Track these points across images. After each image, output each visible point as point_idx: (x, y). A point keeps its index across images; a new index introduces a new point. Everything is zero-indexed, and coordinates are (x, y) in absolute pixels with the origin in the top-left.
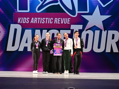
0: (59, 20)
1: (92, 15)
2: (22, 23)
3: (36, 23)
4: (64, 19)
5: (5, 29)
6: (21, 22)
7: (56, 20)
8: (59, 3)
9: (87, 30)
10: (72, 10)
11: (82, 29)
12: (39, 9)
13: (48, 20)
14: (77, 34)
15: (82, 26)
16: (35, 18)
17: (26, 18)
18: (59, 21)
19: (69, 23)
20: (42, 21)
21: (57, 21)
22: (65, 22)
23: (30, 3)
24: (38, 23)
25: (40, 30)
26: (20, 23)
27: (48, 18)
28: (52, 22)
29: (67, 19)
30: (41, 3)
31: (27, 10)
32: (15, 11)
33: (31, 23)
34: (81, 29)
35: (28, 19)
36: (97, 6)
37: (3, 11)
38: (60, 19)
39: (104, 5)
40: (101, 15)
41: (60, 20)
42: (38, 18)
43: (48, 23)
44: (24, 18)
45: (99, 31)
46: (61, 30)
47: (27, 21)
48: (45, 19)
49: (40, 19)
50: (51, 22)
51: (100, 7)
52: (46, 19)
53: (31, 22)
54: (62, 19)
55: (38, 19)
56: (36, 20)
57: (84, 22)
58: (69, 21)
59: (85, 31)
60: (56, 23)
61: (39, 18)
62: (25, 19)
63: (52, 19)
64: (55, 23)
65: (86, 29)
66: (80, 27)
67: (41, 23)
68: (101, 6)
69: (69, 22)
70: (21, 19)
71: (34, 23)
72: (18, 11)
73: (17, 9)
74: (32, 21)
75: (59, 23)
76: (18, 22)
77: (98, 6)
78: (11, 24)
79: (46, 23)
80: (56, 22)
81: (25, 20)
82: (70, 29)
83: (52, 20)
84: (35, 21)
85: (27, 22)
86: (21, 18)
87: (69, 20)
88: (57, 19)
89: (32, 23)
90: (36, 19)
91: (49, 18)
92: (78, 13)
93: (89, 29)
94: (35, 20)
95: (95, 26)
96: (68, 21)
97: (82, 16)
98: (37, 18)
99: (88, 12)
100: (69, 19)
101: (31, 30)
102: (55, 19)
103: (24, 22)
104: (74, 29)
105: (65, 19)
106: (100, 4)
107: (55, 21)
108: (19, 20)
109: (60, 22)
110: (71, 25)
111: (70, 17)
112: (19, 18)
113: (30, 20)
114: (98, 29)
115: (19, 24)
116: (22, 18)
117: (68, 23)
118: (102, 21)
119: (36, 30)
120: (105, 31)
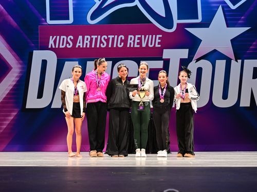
1: (208, 27)
2: (57, 47)
3: (88, 46)
4: (147, 36)
5: (21, 62)
6: (55, 45)
7: (131, 40)
8: (137, 3)
9: (198, 60)
10: (164, 16)
13: (113, 39)
16: (86, 37)
17: (65, 37)
18: (137, 41)
19: (160, 46)
20: (101, 42)
21: (134, 41)
22: (151, 44)
23: (73, 4)
24: (93, 46)
26: (54, 47)
27: (113, 36)
28: (122, 44)
29: (154, 36)
31: (68, 19)
32: (43, 21)
33: (77, 47)
34: (186, 57)
35: (70, 38)
36: (218, 7)
37: (16, 22)
38: (140, 36)
39: (234, 5)
41: (139, 39)
42: (92, 37)
43: (115, 46)
44: (62, 37)
45: (224, 61)
47: (67, 42)
48: (106, 38)
49: (96, 39)
50: (120, 44)
51: (226, 10)
52: (109, 39)
53: (78, 44)
54: (143, 36)
55: (92, 39)
56: (87, 40)
57: (192, 43)
58: (160, 41)
59: (194, 61)
60: (132, 46)
61: (94, 37)
62: (64, 39)
63: (123, 38)
64: (128, 46)
65: (196, 57)
66: (184, 53)
67: (98, 46)
68: (228, 7)
69: (159, 43)
71: (83, 48)
72: (49, 22)
73: (45, 17)
74: (80, 43)
75: (139, 46)
76: (50, 47)
77: (220, 7)
78: (34, 51)
79: (110, 46)
80: (130, 43)
81: (65, 42)
82: (160, 59)
83: (122, 41)
84: (87, 44)
85: (68, 45)
86: (55, 37)
87: (159, 38)
88: (133, 37)
89: (79, 46)
90: (87, 39)
91: (116, 36)
92: (178, 24)
94: (85, 42)
95: (215, 51)
96: (158, 41)
97: (189, 29)
98: (89, 37)
99: (199, 20)
100: (158, 36)
101: (77, 62)
102: (130, 36)
103: (61, 46)
104: (169, 59)
105: (150, 36)
106: (225, 3)
107: (129, 41)
108: (51, 42)
109: (140, 43)
110: (164, 50)
111: (160, 32)
112: (51, 37)
113: (75, 41)
114: (222, 56)
115: (52, 49)
116: (58, 37)
117: (157, 46)
118: (231, 40)
119: (88, 62)
120: (238, 60)
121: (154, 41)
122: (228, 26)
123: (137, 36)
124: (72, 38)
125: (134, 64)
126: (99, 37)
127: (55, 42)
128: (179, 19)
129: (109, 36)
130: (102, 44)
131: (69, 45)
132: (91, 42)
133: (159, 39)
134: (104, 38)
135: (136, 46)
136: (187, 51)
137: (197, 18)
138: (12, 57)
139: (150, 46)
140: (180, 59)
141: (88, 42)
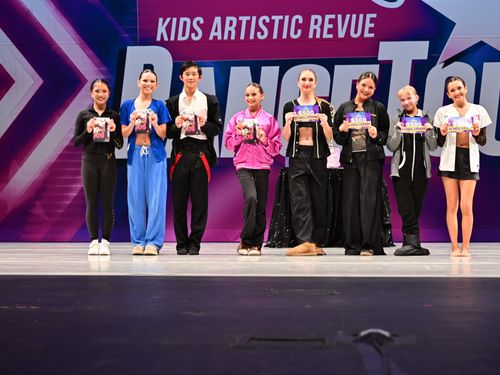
0: (330, 23)
2: (172, 39)
3: (233, 37)
4: (348, 16)
5: (104, 68)
6: (169, 36)
7: (316, 23)
9: (447, 63)
11: (426, 58)
13: (281, 23)
14: (191, 77)
15: (426, 44)
16: (228, 19)
17: (188, 20)
18: (327, 26)
19: (372, 35)
20: (258, 29)
21: (322, 27)
22: (356, 32)
24: (242, 37)
25: (248, 68)
26: (166, 39)
27: (281, 17)
28: (299, 31)
29: (361, 16)
33: (211, 38)
34: (424, 56)
35: (198, 23)
38: (333, 16)
41: (331, 21)
42: (241, 18)
43: (285, 36)
44: (182, 20)
46: (336, 67)
47: (192, 30)
48: (268, 20)
49: (249, 23)
50: (296, 33)
52: (273, 22)
53: (213, 34)
54: (340, 17)
55: (239, 23)
56: (231, 24)
57: (436, 30)
58: (372, 25)
59: (439, 65)
60: (318, 36)
61: (244, 19)
62: (185, 23)
63: (301, 21)
64: (311, 36)
65: (444, 56)
66: (420, 49)
67: (252, 37)
69: (371, 30)
70: (171, 22)
71: (223, 40)
74: (216, 31)
75: (331, 36)
76: (158, 39)
78: (129, 48)
79: (275, 36)
80: (315, 31)
81: (187, 28)
82: (374, 61)
83: (298, 26)
84: (230, 32)
85: (193, 35)
86: (168, 20)
87: (372, 20)
88: (319, 18)
89: (215, 37)
90: (231, 22)
91: (287, 17)
93: (459, 57)
94: (227, 28)
95: (482, 44)
96: (369, 25)
98: (234, 19)
100: (369, 16)
101: (212, 69)
102: (313, 17)
103: (180, 38)
104: (391, 61)
105: (354, 16)
107: (312, 27)
108: (161, 29)
109: (334, 31)
110: (381, 43)
112: (161, 20)
113: (206, 28)
115: (162, 43)
116: (175, 20)
117: (367, 35)
119: (232, 68)
121: (360, 26)
123: (328, 17)
124: (202, 21)
125: (323, 71)
126: (254, 18)
127: (169, 29)
130: (259, 34)
131: (196, 35)
132: (238, 29)
133: (371, 22)
134: (264, 21)
135: (326, 36)
138: (87, 60)
139: (353, 35)
140: (414, 61)
141: (233, 29)
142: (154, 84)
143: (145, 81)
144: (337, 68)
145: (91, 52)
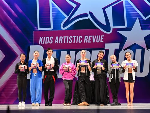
0: (90, 38)
1: (131, 30)
2: (44, 43)
3: (62, 43)
4: (96, 36)
5: (23, 52)
7: (86, 38)
8: (89, 17)
9: (125, 50)
10: (105, 24)
11: (119, 48)
12: (64, 26)
13: (76, 38)
16: (60, 37)
17: (48, 38)
19: (103, 42)
20: (69, 40)
21: (88, 39)
22: (98, 41)
23: (53, 19)
24: (64, 43)
25: (66, 52)
26: (42, 43)
27: (76, 37)
28: (81, 41)
29: (99, 36)
30: (67, 17)
31: (50, 27)
32: (36, 29)
33: (55, 43)
35: (51, 38)
36: (136, 19)
37: (20, 29)
38: (91, 36)
39: (146, 17)
40: (142, 30)
41: (91, 38)
42: (64, 37)
43: (77, 42)
44: (47, 37)
45: (141, 50)
47: (50, 40)
48: (72, 38)
50: (80, 41)
51: (141, 20)
52: (73, 38)
53: (56, 42)
54: (93, 36)
55: (64, 38)
57: (122, 40)
58: (103, 39)
59: (123, 50)
60: (87, 42)
61: (65, 37)
62: (47, 38)
63: (82, 38)
64: (85, 42)
65: (124, 48)
66: (117, 46)
67: (67, 42)
68: (142, 18)
69: (102, 40)
71: (59, 44)
72: (39, 29)
73: (37, 26)
74: (57, 41)
75: (91, 42)
76: (40, 43)
77: (138, 19)
78: (31, 46)
79: (74, 42)
80: (86, 40)
81: (48, 40)
82: (104, 49)
84: (61, 41)
86: (42, 37)
87: (103, 37)
88: (87, 37)
89: (56, 43)
90: (61, 38)
91: (78, 37)
92: (113, 29)
93: (129, 48)
94: (60, 40)
95: (135, 44)
96: (102, 39)
97: (119, 32)
98: (62, 37)
99: (126, 26)
100: (102, 36)
101: (56, 52)
102: (85, 37)
103: (46, 43)
104: (109, 49)
105: (97, 36)
106: (140, 16)
107: (85, 39)
108: (40, 40)
109: (91, 40)
110: (105, 44)
111: (103, 34)
112: (40, 38)
113: (54, 40)
114: (139, 47)
115: (41, 45)
116: (44, 37)
117: (101, 42)
118: (144, 38)
119: (61, 52)
120: (149, 49)
121: (99, 39)
122: (142, 29)
123: (90, 36)
124: (52, 38)
125: (88, 52)
126: (68, 37)
127: (43, 40)
128: (114, 26)
129: (74, 37)
130: (69, 41)
131: (51, 42)
132: (63, 40)
133: (102, 38)
134: (71, 38)
135: (89, 42)
136: (119, 44)
137: (124, 25)
138: (18, 50)
139: (97, 42)
140: (115, 49)
141: (62, 40)
142: (38, 55)
143: (35, 54)
144: (92, 51)
145: (19, 47)
